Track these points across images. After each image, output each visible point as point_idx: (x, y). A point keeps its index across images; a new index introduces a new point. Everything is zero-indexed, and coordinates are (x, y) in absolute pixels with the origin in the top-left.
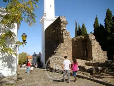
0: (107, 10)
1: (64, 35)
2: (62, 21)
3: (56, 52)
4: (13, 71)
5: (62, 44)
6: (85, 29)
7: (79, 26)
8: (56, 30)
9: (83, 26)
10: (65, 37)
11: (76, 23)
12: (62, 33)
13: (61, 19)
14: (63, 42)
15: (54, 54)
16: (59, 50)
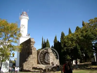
0: (62, 33)
1: (32, 50)
2: (32, 41)
3: (27, 60)
4: (7, 69)
5: (31, 55)
6: (49, 44)
7: (45, 41)
8: (28, 46)
9: (47, 41)
10: (33, 51)
11: (43, 38)
12: (32, 49)
13: (31, 40)
14: (31, 54)
15: (26, 61)
16: (29, 59)
